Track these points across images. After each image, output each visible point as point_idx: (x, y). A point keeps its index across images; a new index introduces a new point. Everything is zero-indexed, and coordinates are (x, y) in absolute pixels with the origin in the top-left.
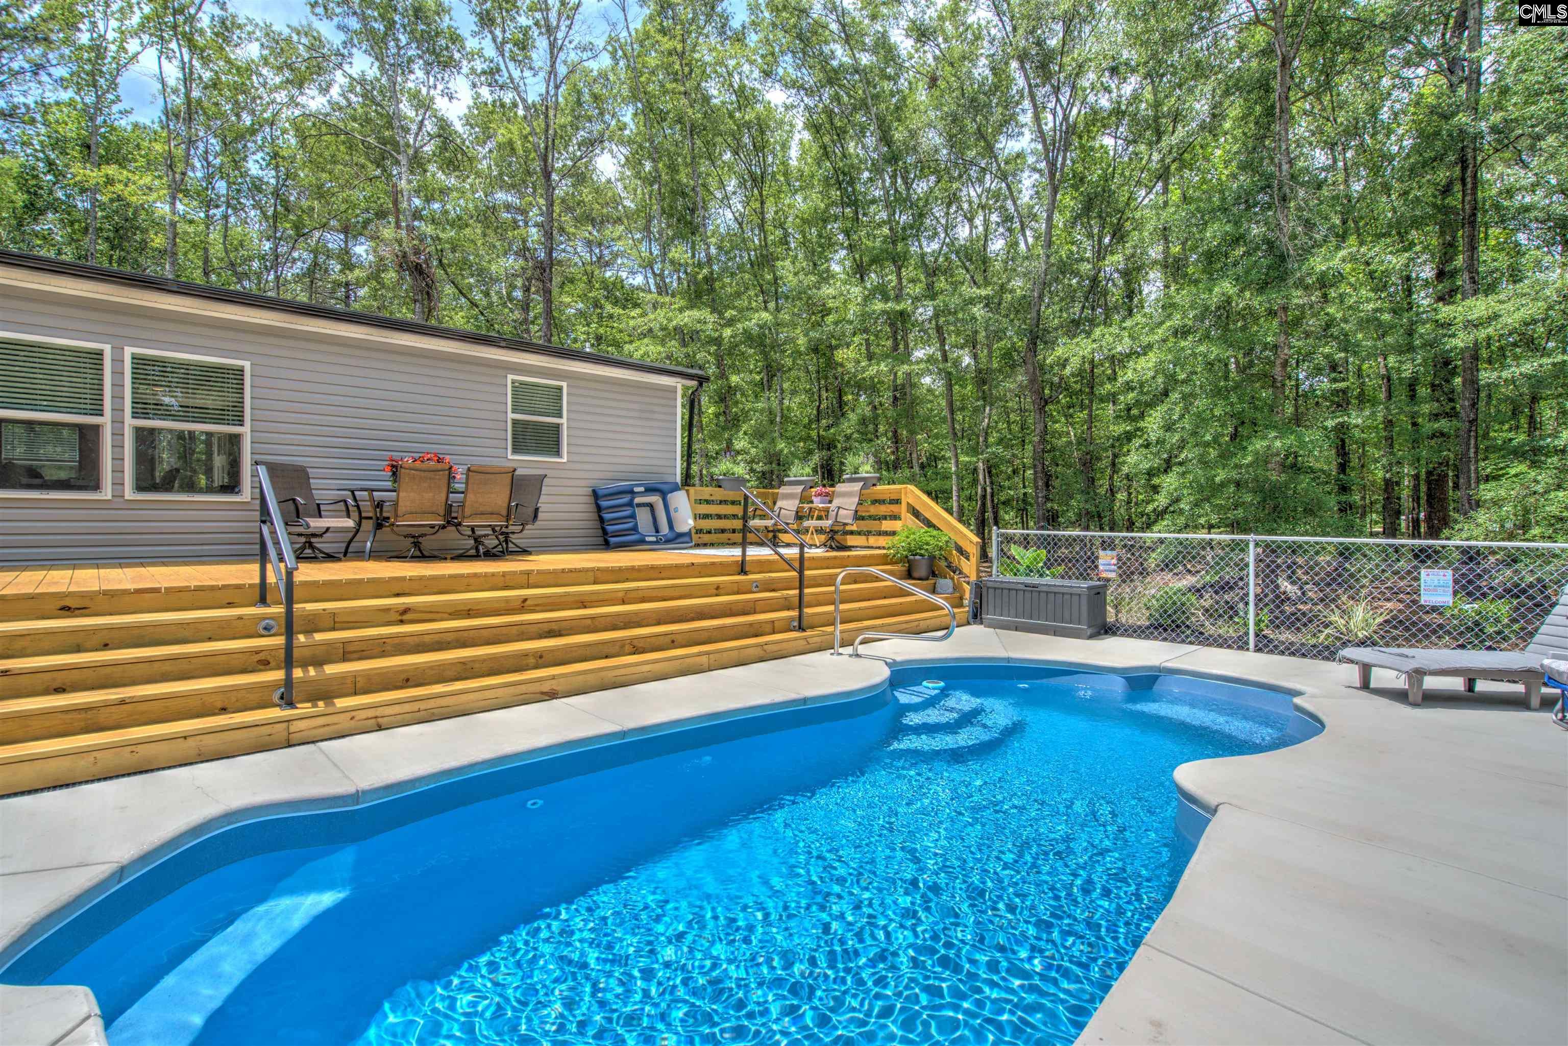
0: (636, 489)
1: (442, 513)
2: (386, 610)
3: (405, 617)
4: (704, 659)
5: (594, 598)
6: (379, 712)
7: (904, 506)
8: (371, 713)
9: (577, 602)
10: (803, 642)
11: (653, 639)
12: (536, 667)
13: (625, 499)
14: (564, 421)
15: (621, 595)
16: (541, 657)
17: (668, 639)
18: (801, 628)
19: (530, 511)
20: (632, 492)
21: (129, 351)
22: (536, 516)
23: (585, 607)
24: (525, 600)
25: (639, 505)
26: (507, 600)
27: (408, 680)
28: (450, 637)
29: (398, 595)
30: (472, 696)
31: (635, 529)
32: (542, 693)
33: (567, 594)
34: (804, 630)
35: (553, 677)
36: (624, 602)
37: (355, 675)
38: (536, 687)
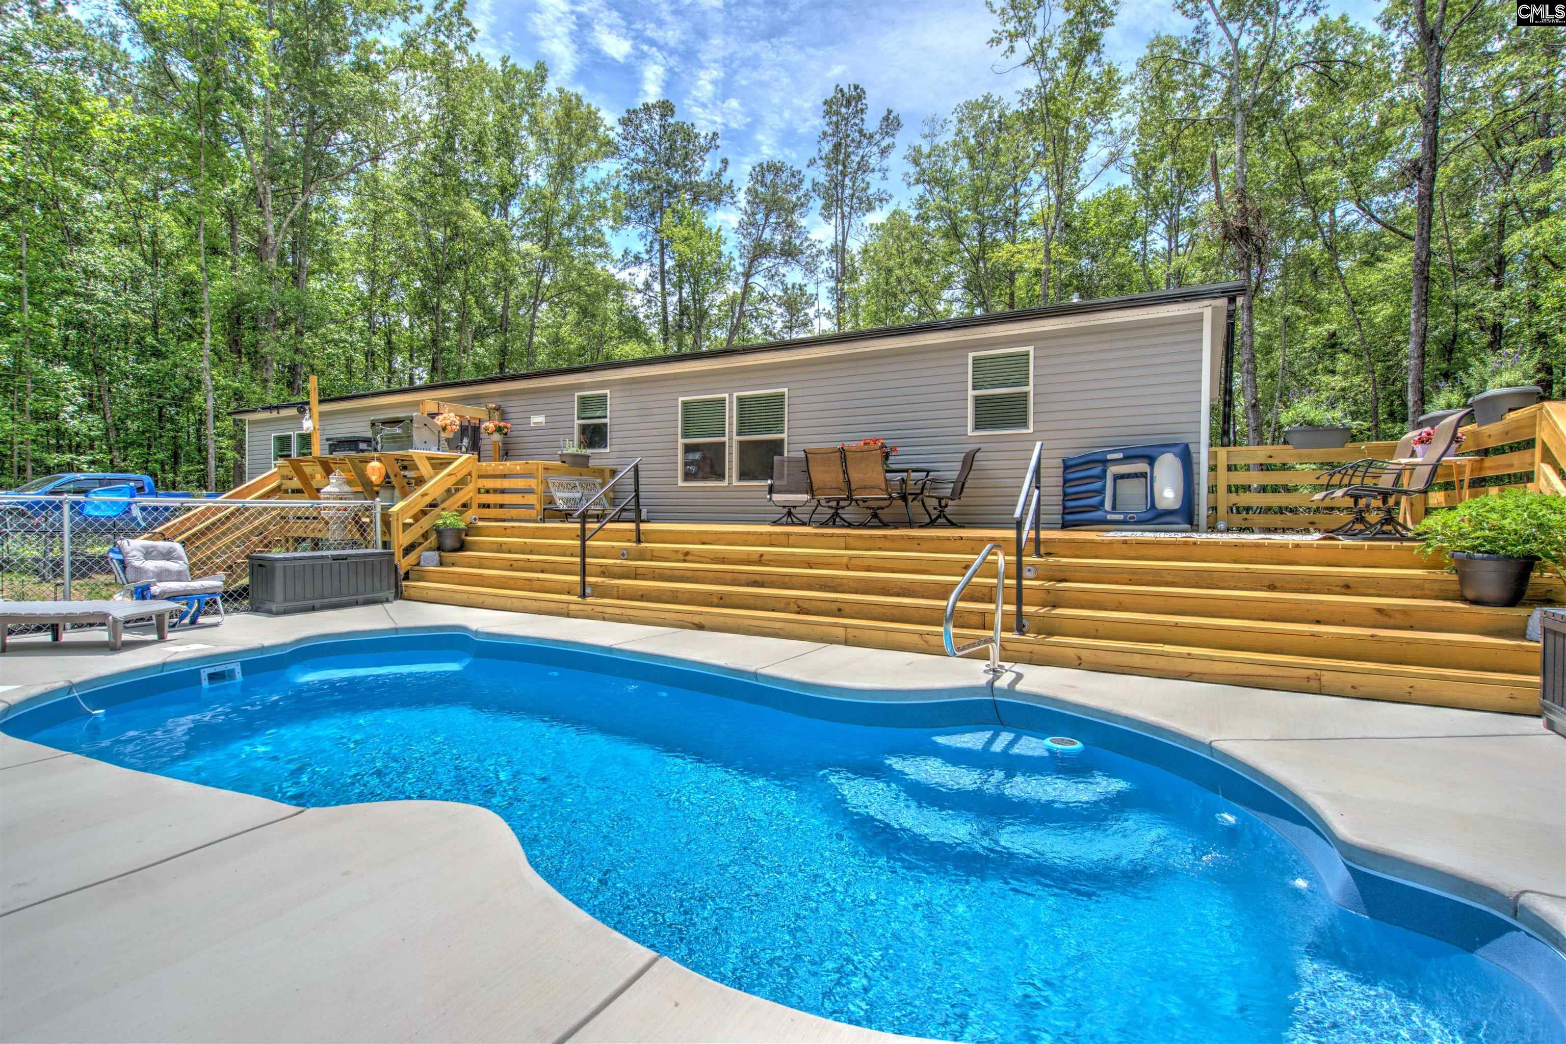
0: (1113, 457)
2: (676, 551)
3: (687, 558)
4: (840, 632)
5: (819, 560)
7: (1538, 450)
9: (803, 562)
11: (818, 603)
12: (718, 606)
13: (1098, 469)
15: (845, 560)
17: (834, 606)
20: (1105, 462)
21: (735, 394)
23: (811, 568)
24: (762, 555)
26: (749, 553)
27: (642, 596)
28: (690, 574)
29: (704, 543)
30: (650, 613)
32: (694, 624)
33: (793, 554)
35: (701, 613)
36: (848, 568)
38: (688, 618)
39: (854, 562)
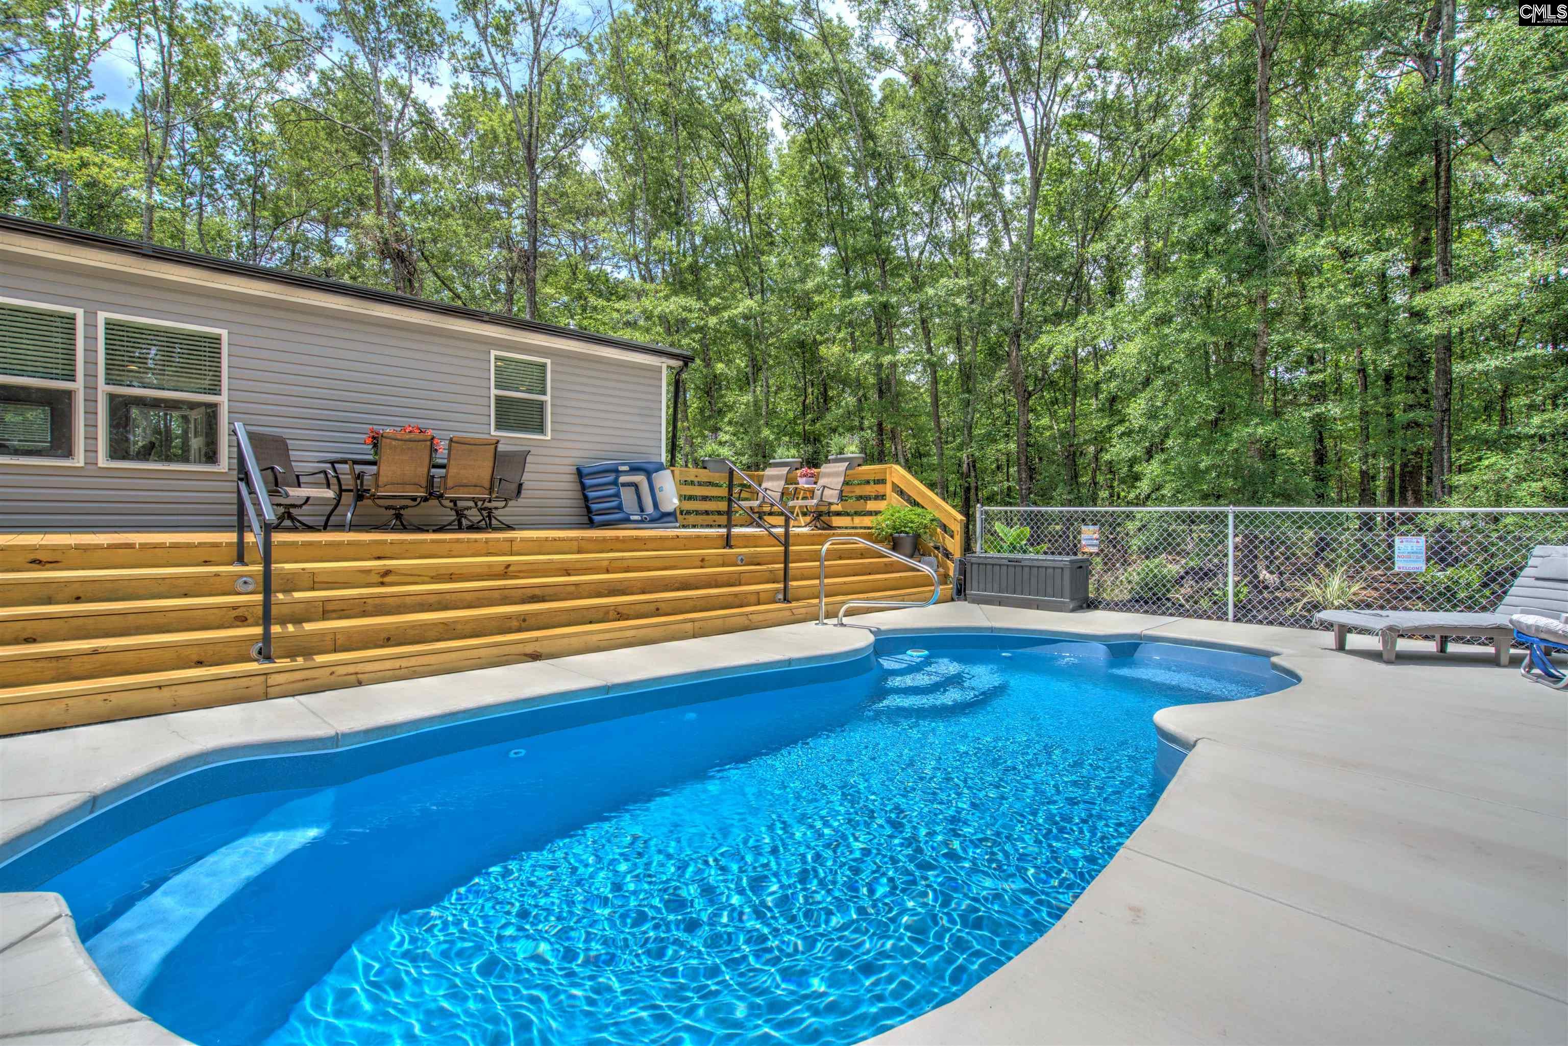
0: (622, 468)
1: (424, 484)
2: (367, 572)
3: (387, 579)
4: (689, 626)
5: (578, 566)
6: (360, 668)
7: (889, 486)
8: (351, 669)
9: (559, 569)
10: (788, 613)
11: (638, 606)
12: (519, 630)
13: (611, 477)
14: (547, 398)
15: (605, 563)
16: (524, 620)
17: (652, 607)
18: (786, 600)
19: (514, 486)
20: (617, 471)
21: (102, 316)
22: (519, 492)
23: (569, 575)
24: (508, 566)
25: (624, 485)
26: (490, 565)
27: (388, 639)
28: (433, 599)
29: (379, 558)
30: (453, 655)
31: (620, 508)
32: (526, 655)
33: (551, 561)
34: (789, 602)
35: (537, 639)
36: (608, 572)
37: (335, 632)
38: (520, 649)
39: (615, 564)
